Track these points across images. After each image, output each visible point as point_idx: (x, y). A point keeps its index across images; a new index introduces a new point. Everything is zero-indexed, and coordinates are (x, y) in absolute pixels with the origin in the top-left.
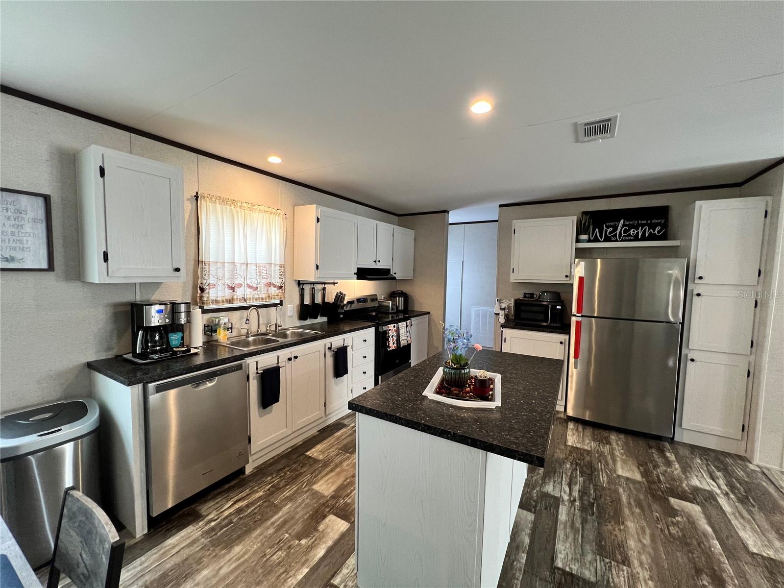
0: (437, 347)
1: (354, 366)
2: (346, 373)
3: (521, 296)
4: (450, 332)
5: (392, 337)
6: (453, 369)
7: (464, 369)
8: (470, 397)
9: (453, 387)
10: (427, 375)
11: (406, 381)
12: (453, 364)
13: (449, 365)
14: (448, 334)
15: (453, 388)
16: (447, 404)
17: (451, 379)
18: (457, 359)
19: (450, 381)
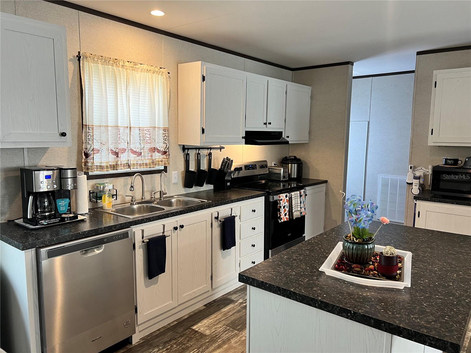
0: (336, 221)
1: (241, 238)
2: (234, 244)
3: (441, 162)
4: (351, 203)
5: (284, 207)
6: (354, 243)
7: (367, 244)
8: (374, 275)
9: (354, 263)
10: (324, 250)
11: (300, 255)
12: (355, 239)
13: (350, 240)
14: (349, 205)
15: (354, 265)
16: (347, 281)
17: (352, 255)
18: (360, 233)
19: (350, 256)
